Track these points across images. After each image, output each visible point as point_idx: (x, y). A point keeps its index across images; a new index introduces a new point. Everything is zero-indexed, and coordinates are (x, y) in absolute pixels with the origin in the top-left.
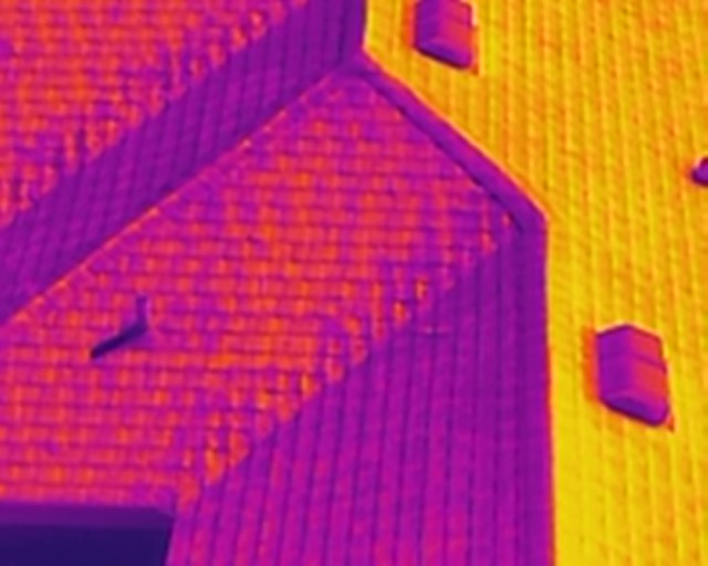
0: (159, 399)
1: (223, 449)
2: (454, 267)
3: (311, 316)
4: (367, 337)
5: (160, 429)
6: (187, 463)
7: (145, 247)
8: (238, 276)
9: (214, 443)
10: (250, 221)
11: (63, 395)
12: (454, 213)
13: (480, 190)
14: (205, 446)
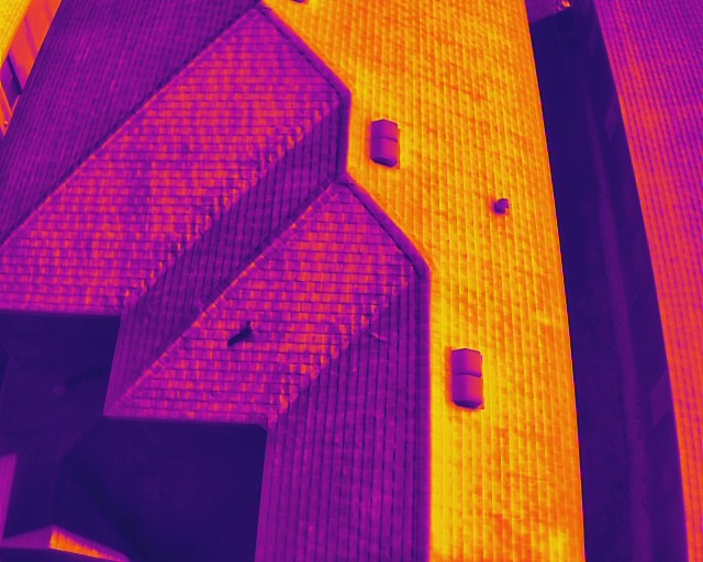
0: (258, 367)
1: (287, 394)
2: (388, 296)
3: (324, 322)
4: (349, 334)
5: (259, 384)
6: (271, 402)
7: (249, 285)
8: (291, 301)
9: (283, 391)
10: (295, 270)
11: (217, 365)
12: (389, 265)
13: (400, 252)
14: (279, 393)
